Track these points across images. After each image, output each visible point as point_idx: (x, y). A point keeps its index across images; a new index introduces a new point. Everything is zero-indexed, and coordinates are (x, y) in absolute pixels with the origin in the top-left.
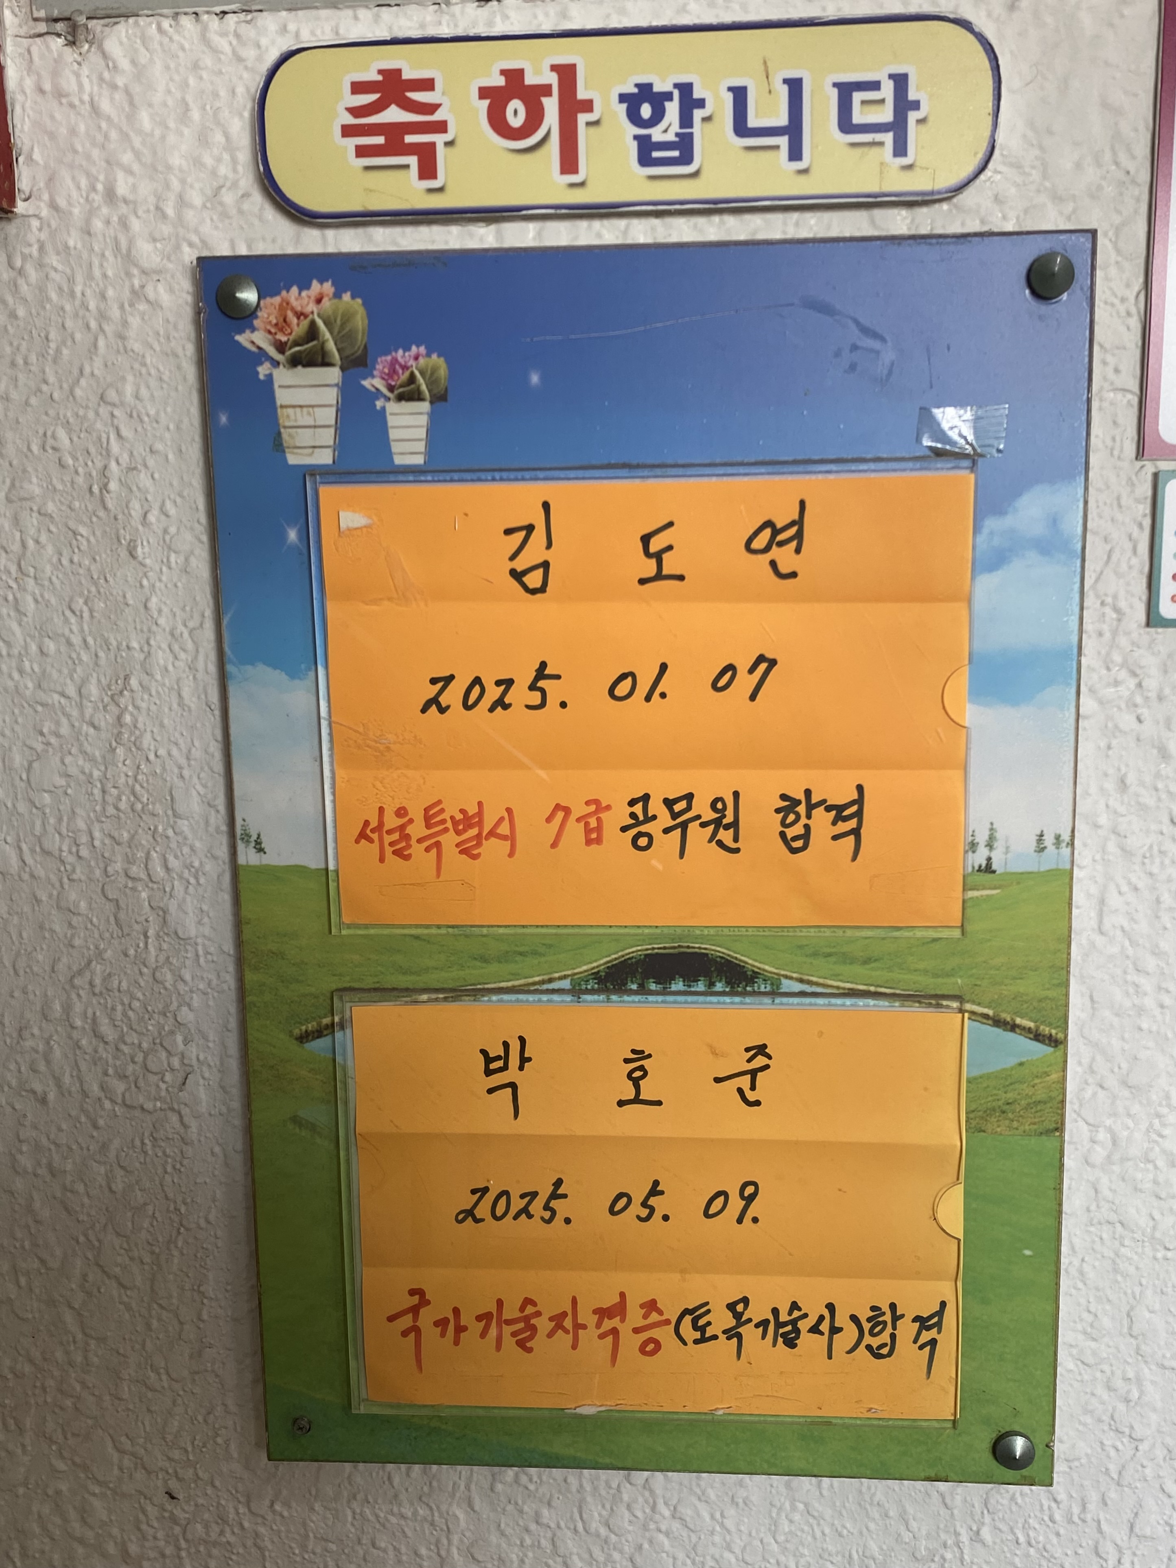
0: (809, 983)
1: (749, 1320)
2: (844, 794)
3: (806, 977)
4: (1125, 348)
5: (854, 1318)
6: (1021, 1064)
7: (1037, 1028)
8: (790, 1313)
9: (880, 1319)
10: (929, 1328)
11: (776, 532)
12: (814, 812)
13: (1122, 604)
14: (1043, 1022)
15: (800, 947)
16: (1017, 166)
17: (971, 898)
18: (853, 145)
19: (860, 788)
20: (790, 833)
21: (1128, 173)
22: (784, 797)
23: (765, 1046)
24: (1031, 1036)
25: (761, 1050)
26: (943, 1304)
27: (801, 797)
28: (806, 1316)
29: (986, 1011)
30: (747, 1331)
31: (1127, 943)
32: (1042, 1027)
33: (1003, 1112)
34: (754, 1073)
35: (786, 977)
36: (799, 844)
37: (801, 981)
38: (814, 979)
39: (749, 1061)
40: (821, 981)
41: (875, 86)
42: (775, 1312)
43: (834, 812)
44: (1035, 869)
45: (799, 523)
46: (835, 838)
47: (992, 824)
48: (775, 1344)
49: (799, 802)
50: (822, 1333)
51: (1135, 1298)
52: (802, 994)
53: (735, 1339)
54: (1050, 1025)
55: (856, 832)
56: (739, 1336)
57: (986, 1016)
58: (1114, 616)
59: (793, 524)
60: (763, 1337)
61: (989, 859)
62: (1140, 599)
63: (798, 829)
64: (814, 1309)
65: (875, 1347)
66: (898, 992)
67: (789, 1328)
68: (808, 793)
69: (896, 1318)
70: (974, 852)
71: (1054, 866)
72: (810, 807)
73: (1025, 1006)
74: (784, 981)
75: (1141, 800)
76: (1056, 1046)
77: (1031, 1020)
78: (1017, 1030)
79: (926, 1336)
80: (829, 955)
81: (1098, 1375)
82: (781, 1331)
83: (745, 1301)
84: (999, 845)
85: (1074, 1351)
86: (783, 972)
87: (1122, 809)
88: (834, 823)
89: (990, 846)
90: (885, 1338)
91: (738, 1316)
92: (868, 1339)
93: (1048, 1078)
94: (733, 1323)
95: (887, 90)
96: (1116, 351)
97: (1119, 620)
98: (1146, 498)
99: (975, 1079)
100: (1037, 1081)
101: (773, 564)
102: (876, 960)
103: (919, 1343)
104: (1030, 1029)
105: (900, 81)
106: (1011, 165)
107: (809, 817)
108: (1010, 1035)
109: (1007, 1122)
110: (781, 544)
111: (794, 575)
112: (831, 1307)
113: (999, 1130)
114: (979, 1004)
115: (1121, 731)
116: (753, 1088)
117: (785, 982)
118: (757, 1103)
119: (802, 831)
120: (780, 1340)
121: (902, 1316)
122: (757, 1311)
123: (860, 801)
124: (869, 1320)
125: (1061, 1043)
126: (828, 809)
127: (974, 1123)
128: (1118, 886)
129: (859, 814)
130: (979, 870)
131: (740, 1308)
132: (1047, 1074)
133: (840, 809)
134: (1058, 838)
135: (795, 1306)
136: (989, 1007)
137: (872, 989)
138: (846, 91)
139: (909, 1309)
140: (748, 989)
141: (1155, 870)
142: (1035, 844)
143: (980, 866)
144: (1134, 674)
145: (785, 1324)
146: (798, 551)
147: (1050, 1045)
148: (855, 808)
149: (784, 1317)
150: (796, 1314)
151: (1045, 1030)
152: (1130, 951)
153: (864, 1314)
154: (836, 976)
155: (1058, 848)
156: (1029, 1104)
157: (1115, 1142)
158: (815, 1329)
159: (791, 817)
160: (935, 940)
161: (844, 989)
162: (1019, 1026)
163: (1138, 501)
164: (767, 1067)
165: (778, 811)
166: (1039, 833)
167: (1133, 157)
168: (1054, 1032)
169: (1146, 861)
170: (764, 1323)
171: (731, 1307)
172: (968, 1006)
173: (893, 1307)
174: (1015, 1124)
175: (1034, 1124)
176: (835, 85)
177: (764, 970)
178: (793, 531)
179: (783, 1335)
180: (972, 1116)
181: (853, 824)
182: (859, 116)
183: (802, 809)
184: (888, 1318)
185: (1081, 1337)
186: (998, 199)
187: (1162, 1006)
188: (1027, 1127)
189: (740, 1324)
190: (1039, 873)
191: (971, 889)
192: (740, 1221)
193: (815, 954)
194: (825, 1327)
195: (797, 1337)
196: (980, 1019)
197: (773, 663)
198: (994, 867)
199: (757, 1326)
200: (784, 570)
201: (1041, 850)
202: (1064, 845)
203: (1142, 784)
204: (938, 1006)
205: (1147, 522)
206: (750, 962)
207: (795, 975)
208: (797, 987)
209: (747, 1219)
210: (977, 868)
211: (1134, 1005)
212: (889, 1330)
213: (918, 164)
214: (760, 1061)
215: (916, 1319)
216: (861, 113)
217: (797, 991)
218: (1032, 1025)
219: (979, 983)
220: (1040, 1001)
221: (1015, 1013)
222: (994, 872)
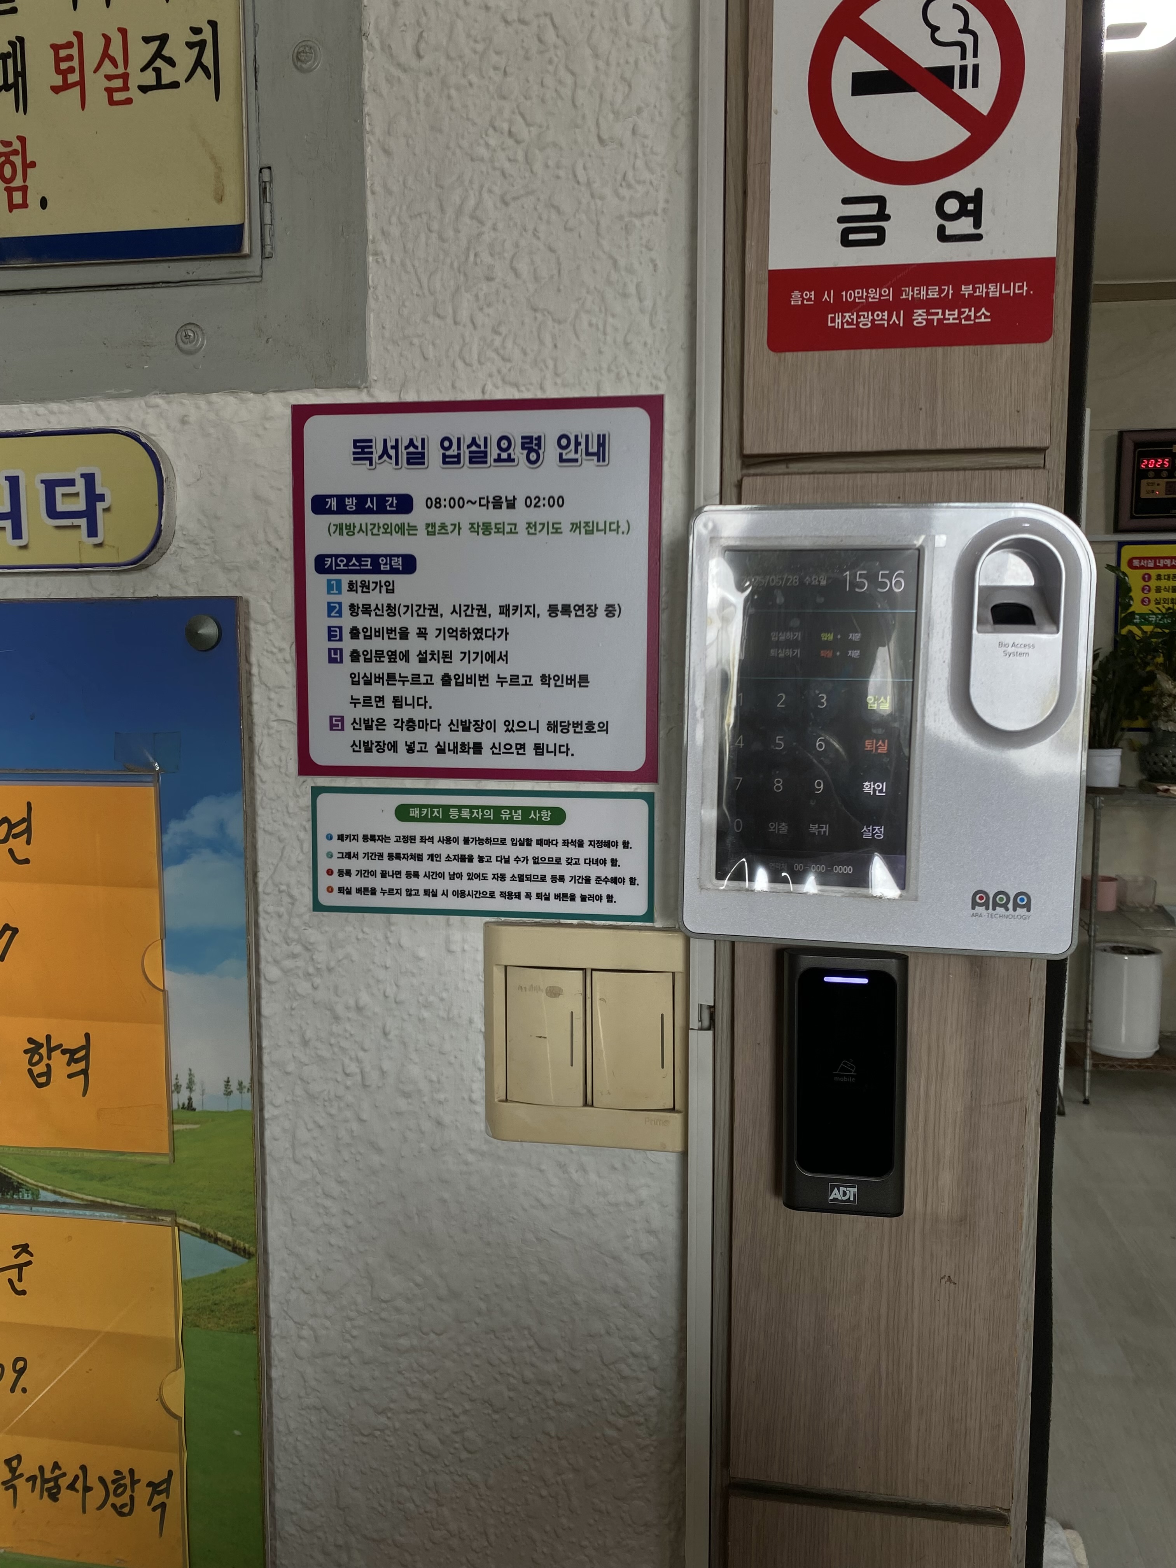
0: (61, 1194)
1: (21, 1475)
2: (74, 1041)
3: (58, 1190)
4: (283, 687)
5: (102, 1480)
6: (224, 1271)
7: (234, 1241)
8: (53, 1471)
9: (122, 1482)
10: (160, 1493)
11: (11, 827)
12: (53, 1054)
13: (295, 892)
14: (239, 1238)
15: (53, 1164)
16: (194, 542)
17: (178, 1131)
18: (58, 527)
19: (87, 1036)
20: (37, 1070)
21: (277, 550)
22: (30, 1040)
23: (27, 1246)
24: (230, 1248)
25: (25, 1248)
26: (170, 1473)
27: (43, 1041)
28: (64, 1474)
29: (194, 1225)
30: (20, 1483)
31: (316, 1171)
32: (238, 1241)
33: (212, 1311)
34: (20, 1267)
35: (43, 1189)
36: (43, 1080)
37: (54, 1192)
38: (64, 1191)
39: (16, 1257)
40: (69, 1193)
41: (71, 482)
42: (41, 1469)
43: (68, 1055)
44: (225, 1110)
45: (27, 820)
46: (70, 1076)
47: (190, 1070)
48: (41, 1497)
49: (42, 1046)
50: (77, 1491)
51: (340, 1475)
52: (55, 1204)
53: (11, 1490)
54: (244, 1240)
55: (85, 1072)
56: (14, 1487)
57: (194, 1229)
58: (290, 900)
59: (23, 821)
60: (33, 1491)
61: (190, 1099)
62: (309, 888)
63: (40, 1069)
64: (71, 1469)
65: (118, 1506)
66: (128, 1205)
67: (52, 1484)
68: (48, 1038)
69: (134, 1482)
70: (178, 1092)
71: (240, 1108)
72: (50, 1050)
73: (224, 1223)
74: (41, 1191)
75: (319, 1052)
76: (249, 1258)
77: (229, 1234)
78: (219, 1242)
79: (158, 1500)
80: (75, 1172)
81: (316, 1540)
82: (46, 1486)
83: (19, 1458)
84: (197, 1087)
85: (295, 1518)
86: (40, 1184)
87: (304, 1059)
88: (69, 1064)
89: (190, 1088)
90: (125, 1498)
91: (13, 1470)
92: (112, 1499)
93: (245, 1285)
94: (9, 1476)
95: (80, 486)
96: (277, 690)
97: (293, 904)
98: (308, 807)
99: (189, 1281)
100: (236, 1286)
101: (11, 851)
102: (110, 1178)
103: (153, 1505)
104: (228, 1242)
105: (90, 479)
106: (191, 542)
107: (49, 1058)
108: (213, 1245)
109: (216, 1320)
110: (15, 836)
111: (27, 861)
112: (83, 1468)
113: (209, 1326)
114: (189, 1219)
115: (299, 995)
116: (20, 1280)
117: (42, 1193)
118: (23, 1293)
119: (45, 1070)
120: (46, 1494)
121: (139, 1481)
122: (28, 1468)
123: (87, 1047)
124: (114, 1482)
125: (253, 1255)
126: (64, 1052)
127: (190, 1318)
128: (306, 1124)
129: (86, 1058)
130: (183, 1108)
131: (14, 1463)
132: (243, 1281)
133: (72, 1052)
134: (240, 1084)
135: (56, 1466)
136: (196, 1222)
137: (108, 1202)
138: (50, 486)
139: (145, 1475)
140: (15, 1196)
141: (333, 1111)
142: (223, 1088)
143: (184, 1105)
144: (307, 949)
145: (48, 1481)
146: (28, 842)
147: (244, 1257)
148: (83, 1053)
149: (48, 1475)
150: (57, 1472)
151: (241, 1244)
152: (319, 1178)
153: (110, 1477)
154: (79, 1190)
155: (241, 1093)
156: (231, 1305)
157: (317, 1339)
158: (71, 1487)
159: (36, 1058)
160: (153, 1165)
161: (87, 1200)
162: (220, 1239)
163: (301, 809)
164: (29, 1263)
165: (26, 1052)
166: (226, 1079)
167: (281, 539)
168: (247, 1246)
169: (326, 1103)
170: (33, 1478)
171: (8, 1462)
172: (181, 1221)
173: (132, 1472)
174: (222, 1322)
175: (237, 1322)
176: (43, 481)
177: (26, 1182)
178: (23, 826)
179: (49, 1490)
180: (188, 1312)
181: (82, 1065)
182: (61, 506)
183: (44, 1051)
184: (127, 1481)
185: (299, 1506)
186: (182, 570)
187: (347, 1227)
188: (231, 1325)
189: (14, 1478)
190: (228, 1112)
191: (178, 1123)
192: (13, 1390)
193: (63, 1171)
194: (79, 1485)
195: (59, 1492)
196: (190, 1231)
197: (15, 931)
198: (194, 1106)
199: (28, 1480)
200: (20, 857)
201: (228, 1093)
202: (245, 1090)
203: (319, 1039)
204: (155, 1219)
205: (309, 826)
206: (16, 1174)
207: (49, 1187)
208: (51, 1197)
209: (18, 1389)
210: (181, 1106)
211: (324, 1224)
212: (128, 1492)
213: (106, 543)
214: (24, 1258)
215: (150, 1484)
216: (63, 503)
217: (52, 1200)
218: (230, 1239)
219: (187, 1201)
220: (235, 1219)
221: (217, 1228)
222: (194, 1110)
